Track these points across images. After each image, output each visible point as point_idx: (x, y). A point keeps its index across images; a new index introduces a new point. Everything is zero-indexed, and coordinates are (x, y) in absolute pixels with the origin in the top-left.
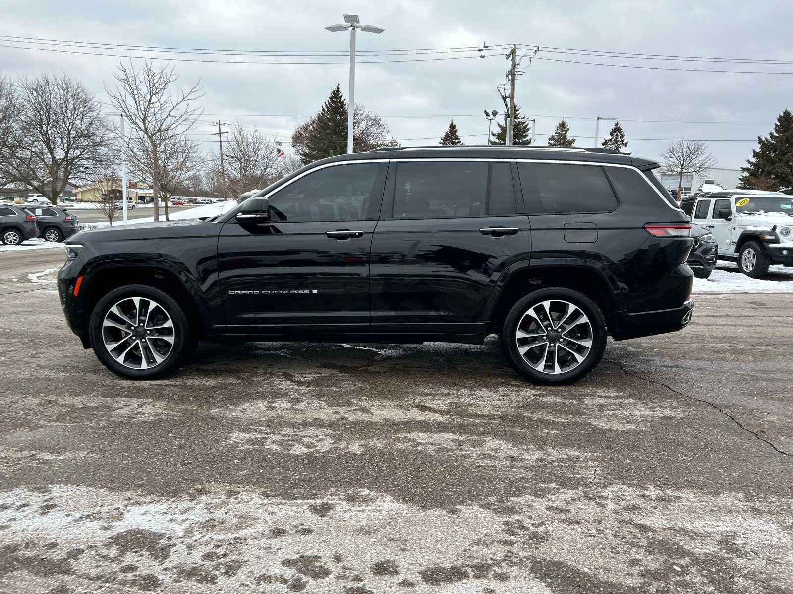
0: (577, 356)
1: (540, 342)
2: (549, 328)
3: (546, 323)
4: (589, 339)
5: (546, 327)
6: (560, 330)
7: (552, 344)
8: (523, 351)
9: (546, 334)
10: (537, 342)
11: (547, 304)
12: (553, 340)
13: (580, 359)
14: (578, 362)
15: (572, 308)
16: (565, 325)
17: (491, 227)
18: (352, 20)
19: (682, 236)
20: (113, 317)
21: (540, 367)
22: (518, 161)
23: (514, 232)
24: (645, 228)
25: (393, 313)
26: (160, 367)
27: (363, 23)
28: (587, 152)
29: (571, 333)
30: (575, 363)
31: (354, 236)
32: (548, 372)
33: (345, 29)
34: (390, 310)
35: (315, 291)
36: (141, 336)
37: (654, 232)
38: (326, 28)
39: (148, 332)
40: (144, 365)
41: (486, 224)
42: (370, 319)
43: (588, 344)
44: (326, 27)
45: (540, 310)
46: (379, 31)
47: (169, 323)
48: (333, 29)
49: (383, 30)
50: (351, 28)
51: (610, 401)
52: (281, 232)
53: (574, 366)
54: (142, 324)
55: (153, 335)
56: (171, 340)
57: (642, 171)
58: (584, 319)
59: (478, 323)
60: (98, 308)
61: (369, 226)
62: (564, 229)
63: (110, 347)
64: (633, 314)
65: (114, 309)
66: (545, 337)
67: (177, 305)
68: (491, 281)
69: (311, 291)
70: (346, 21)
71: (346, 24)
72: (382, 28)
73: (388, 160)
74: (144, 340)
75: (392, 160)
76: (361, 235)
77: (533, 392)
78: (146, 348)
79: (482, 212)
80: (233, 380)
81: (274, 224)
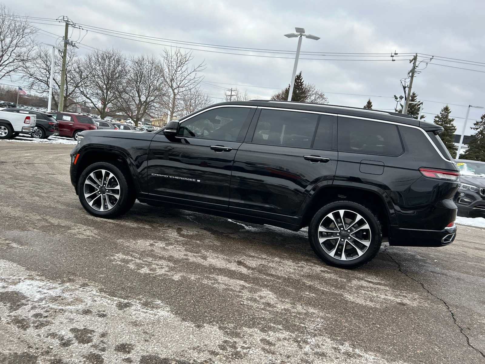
0: (359, 251)
1: (334, 236)
3: (340, 225)
4: (368, 240)
5: (340, 227)
6: (349, 231)
7: (342, 240)
8: (321, 240)
9: (339, 232)
10: (332, 236)
11: (342, 212)
12: (344, 237)
13: (360, 253)
14: (358, 255)
15: (359, 217)
16: (353, 228)
17: (311, 156)
18: (300, 31)
19: (450, 180)
20: (91, 179)
21: (332, 254)
22: (339, 115)
23: (327, 161)
24: (419, 170)
25: (243, 202)
26: (110, 211)
27: (306, 33)
28: (389, 115)
29: (357, 234)
30: (357, 256)
31: (225, 150)
32: (336, 258)
33: (296, 36)
34: (242, 199)
35: (199, 181)
36: (103, 192)
37: (426, 174)
39: (107, 190)
40: (102, 209)
41: (309, 153)
42: (229, 203)
43: (367, 243)
44: (285, 34)
45: (337, 215)
46: (317, 38)
47: (118, 187)
48: (289, 36)
49: (319, 38)
50: (300, 36)
51: (371, 285)
52: (190, 143)
53: (355, 257)
54: (104, 186)
55: (109, 193)
56: (117, 197)
57: (426, 131)
58: (367, 226)
59: (295, 217)
60: (84, 173)
61: (236, 145)
62: (361, 163)
63: (87, 196)
65: (92, 175)
66: (338, 234)
67: (123, 177)
68: (306, 191)
69: (196, 180)
70: (297, 31)
71: (297, 33)
72: (319, 37)
73: (256, 107)
74: (104, 195)
75: (258, 107)
76: (230, 150)
77: (322, 269)
78: (105, 199)
80: (147, 227)
81: (187, 138)
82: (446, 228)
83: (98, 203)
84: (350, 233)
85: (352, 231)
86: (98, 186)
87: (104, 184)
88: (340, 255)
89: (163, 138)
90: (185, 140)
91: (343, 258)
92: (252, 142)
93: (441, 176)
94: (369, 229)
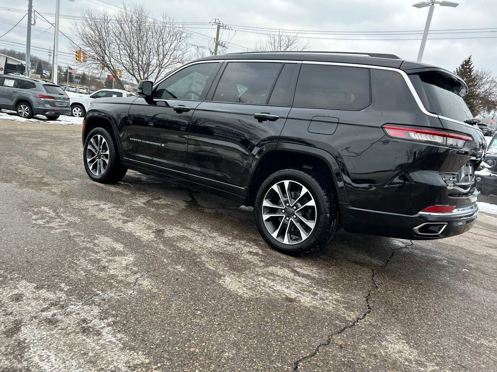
2: (288, 204)
4: (314, 221)
7: (288, 218)
9: (284, 208)
11: (287, 183)
12: (289, 215)
21: (275, 235)
23: (275, 119)
25: (199, 169)
32: (279, 239)
35: (163, 145)
37: (391, 132)
38: (414, 6)
40: (97, 174)
43: (312, 225)
47: (108, 152)
57: (408, 74)
59: (242, 188)
62: (311, 120)
63: (89, 160)
64: (355, 208)
66: (283, 211)
69: (161, 145)
79: (265, 102)
82: (421, 213)
83: (95, 167)
84: (296, 210)
85: (297, 208)
86: (96, 151)
87: (100, 149)
88: (283, 238)
89: (142, 100)
90: (166, 102)
91: (286, 241)
92: (212, 100)
93: (414, 136)
94: (314, 206)
